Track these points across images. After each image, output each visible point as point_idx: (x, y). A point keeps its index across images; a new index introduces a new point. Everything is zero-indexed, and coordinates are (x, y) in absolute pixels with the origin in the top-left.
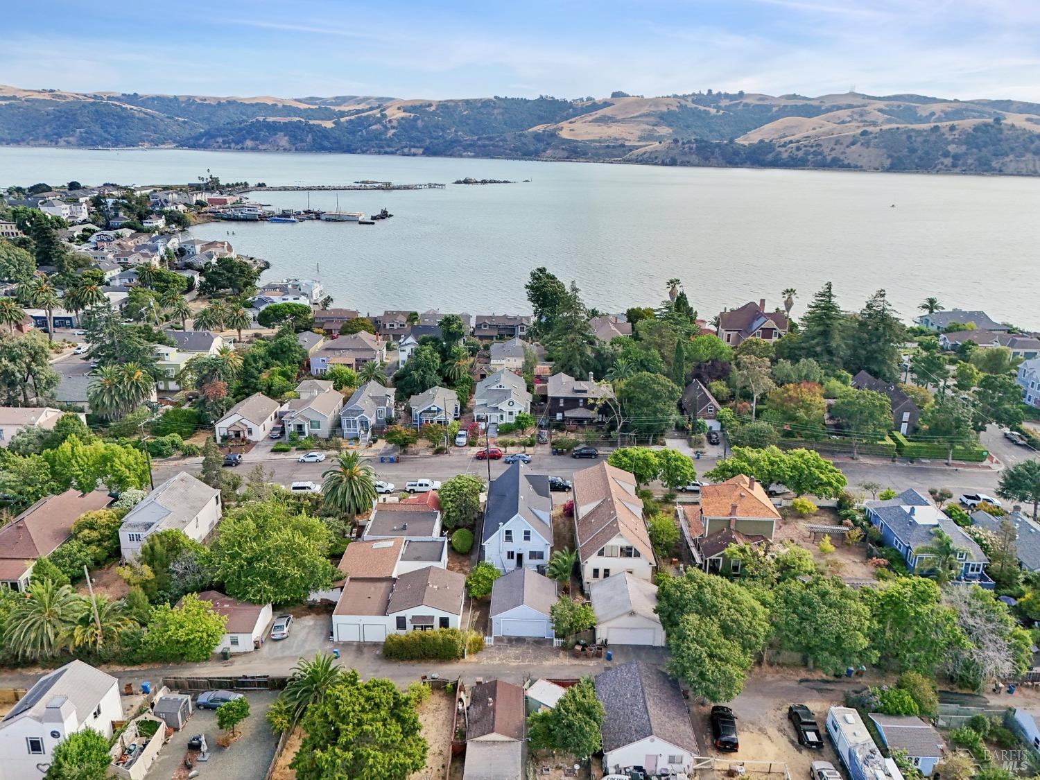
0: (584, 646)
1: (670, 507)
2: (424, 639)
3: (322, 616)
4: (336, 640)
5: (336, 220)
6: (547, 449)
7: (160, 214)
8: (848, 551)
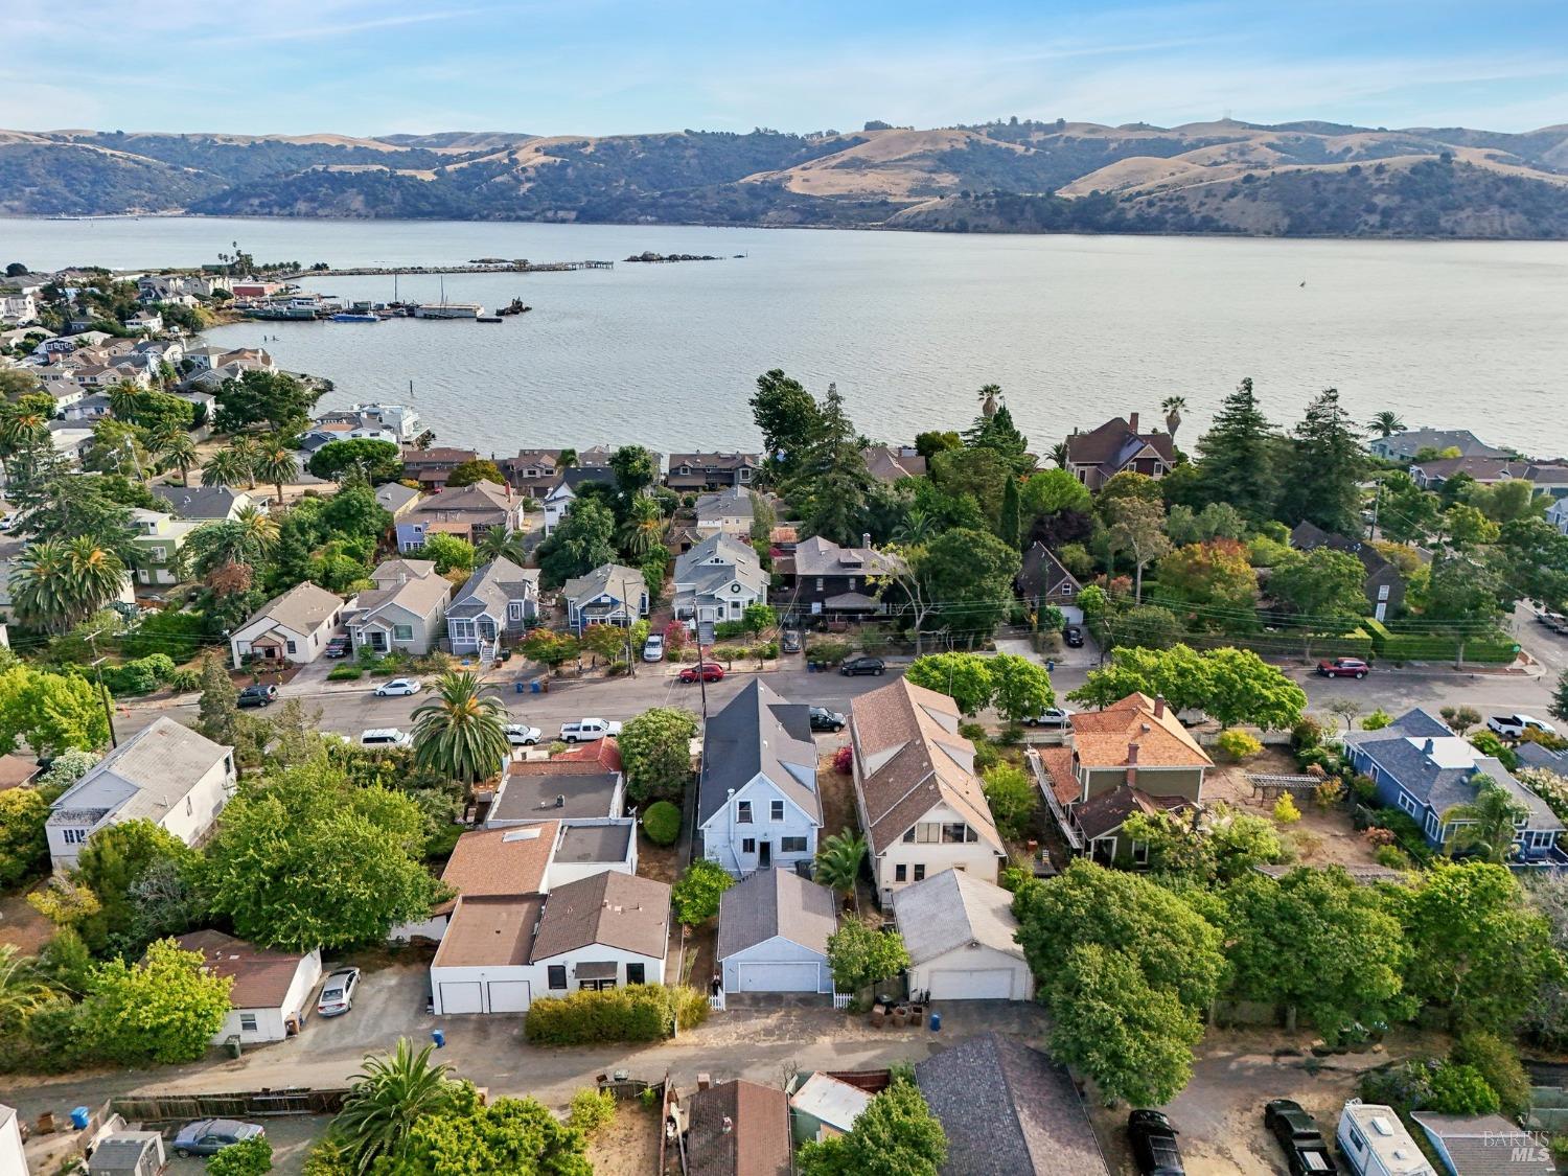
0: (889, 1005)
1: (1015, 753)
2: (597, 1005)
3: (414, 968)
4: (438, 1011)
5: (440, 318)
6: (799, 662)
7: (154, 311)
8: (1322, 817)
